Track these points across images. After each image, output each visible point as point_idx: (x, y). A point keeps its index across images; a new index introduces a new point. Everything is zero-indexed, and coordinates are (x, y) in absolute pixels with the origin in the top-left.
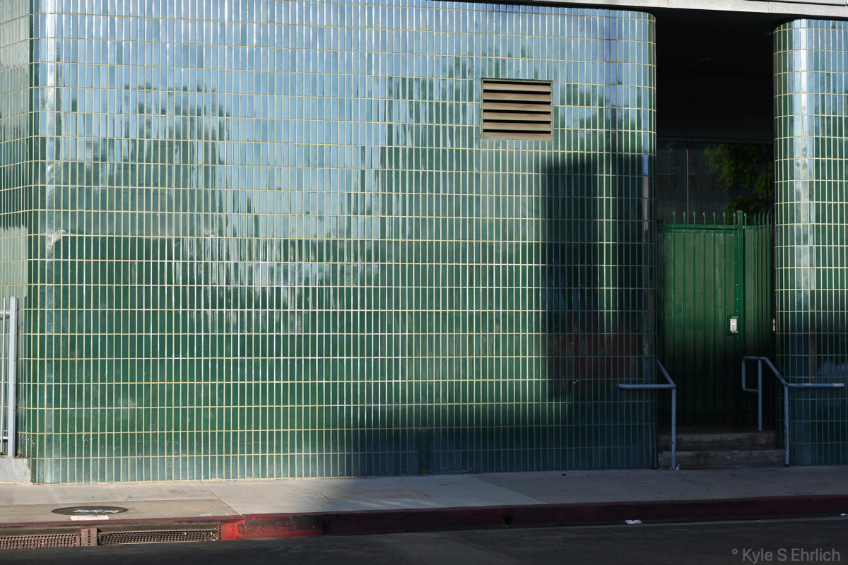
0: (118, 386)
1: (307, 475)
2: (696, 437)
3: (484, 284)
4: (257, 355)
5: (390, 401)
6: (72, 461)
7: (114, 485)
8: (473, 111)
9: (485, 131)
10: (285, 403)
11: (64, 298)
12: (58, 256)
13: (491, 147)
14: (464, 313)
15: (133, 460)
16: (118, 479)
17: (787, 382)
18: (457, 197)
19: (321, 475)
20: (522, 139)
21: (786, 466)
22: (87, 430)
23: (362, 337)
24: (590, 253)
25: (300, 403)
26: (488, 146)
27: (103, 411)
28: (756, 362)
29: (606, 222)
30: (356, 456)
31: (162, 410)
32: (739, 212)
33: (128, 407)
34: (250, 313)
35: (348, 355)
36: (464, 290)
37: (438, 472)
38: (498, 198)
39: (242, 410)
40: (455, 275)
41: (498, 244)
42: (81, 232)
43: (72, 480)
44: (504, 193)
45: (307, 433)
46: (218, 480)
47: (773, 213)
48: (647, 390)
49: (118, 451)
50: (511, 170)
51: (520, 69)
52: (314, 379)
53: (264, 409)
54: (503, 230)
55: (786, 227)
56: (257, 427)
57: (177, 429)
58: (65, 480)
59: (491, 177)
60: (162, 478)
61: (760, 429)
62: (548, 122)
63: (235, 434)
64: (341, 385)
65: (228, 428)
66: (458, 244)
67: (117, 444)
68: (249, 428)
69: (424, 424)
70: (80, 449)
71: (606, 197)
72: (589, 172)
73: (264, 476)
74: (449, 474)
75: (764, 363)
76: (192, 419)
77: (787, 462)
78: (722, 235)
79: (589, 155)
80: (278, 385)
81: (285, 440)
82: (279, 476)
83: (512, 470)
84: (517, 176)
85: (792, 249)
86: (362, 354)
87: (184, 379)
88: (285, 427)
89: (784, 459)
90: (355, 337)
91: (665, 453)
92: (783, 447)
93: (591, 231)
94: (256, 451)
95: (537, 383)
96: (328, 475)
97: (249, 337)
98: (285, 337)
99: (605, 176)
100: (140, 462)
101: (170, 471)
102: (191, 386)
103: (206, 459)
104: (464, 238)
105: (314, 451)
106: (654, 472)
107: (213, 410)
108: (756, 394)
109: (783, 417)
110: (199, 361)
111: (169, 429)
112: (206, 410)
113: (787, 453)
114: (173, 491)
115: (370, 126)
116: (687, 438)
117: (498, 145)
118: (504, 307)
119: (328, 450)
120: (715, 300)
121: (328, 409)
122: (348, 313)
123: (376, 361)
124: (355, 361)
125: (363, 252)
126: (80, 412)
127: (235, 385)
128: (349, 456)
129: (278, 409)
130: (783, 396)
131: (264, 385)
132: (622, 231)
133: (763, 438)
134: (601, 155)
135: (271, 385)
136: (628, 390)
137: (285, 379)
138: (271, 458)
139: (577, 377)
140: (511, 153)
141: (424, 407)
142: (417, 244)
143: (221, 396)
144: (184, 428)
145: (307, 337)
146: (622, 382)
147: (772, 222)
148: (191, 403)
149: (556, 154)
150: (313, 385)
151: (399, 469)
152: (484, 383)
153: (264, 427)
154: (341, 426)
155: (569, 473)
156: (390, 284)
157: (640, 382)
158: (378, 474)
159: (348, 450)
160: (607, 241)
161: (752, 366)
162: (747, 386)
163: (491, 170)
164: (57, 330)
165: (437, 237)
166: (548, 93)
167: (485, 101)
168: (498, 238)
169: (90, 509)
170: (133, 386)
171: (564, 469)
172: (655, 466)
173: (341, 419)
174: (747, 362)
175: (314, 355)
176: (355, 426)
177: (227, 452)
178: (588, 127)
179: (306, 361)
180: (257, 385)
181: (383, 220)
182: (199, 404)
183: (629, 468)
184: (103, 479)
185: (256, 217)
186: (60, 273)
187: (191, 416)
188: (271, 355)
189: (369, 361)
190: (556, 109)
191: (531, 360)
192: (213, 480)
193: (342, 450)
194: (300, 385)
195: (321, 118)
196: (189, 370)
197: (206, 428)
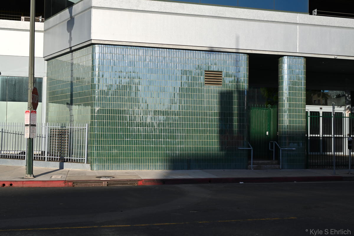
0: (113, 146)
1: (159, 169)
2: (258, 162)
3: (205, 122)
4: (147, 139)
5: (180, 151)
6: (101, 165)
7: (111, 171)
8: (202, 79)
9: (205, 83)
10: (154, 151)
11: (100, 124)
12: (98, 114)
13: (207, 87)
14: (199, 129)
15: (116, 165)
16: (112, 169)
17: (281, 147)
18: (198, 100)
19: (163, 169)
20: (214, 86)
21: (280, 169)
22: (105, 157)
23: (174, 135)
24: (231, 115)
25: (158, 151)
26: (206, 87)
27: (109, 152)
28: (273, 143)
29: (235, 107)
30: (172, 165)
31: (123, 152)
32: (269, 105)
33: (115, 151)
34: (146, 128)
35: (170, 139)
36: (199, 124)
37: (192, 169)
38: (208, 101)
39: (143, 153)
40: (197, 120)
41: (208, 112)
42: (104, 108)
43: (101, 169)
44: (210, 99)
45: (159, 159)
46: (137, 170)
47: (278, 105)
48: (245, 149)
49: (112, 162)
50: (212, 93)
51: (214, 68)
52: (161, 145)
53: (149, 153)
54: (210, 109)
55: (281, 109)
56: (147, 157)
57: (127, 157)
58: (99, 170)
59: (207, 95)
60: (123, 169)
61: (274, 159)
62: (221, 82)
63: (142, 159)
64: (168, 147)
65: (140, 157)
66: (198, 112)
67: (112, 161)
68: (145, 157)
69: (189, 157)
70: (103, 162)
71: (235, 101)
72: (231, 94)
73: (149, 169)
74: (195, 170)
75: (275, 143)
76: (131, 155)
77: (281, 168)
78: (265, 110)
79: (231, 90)
80: (152, 147)
81: (154, 160)
82: (152, 169)
83: (211, 169)
84: (213, 95)
85: (283, 114)
86: (174, 139)
87: (129, 145)
88: (154, 157)
89: (280, 167)
90: (172, 135)
91: (250, 165)
92: (279, 164)
93: (231, 109)
94: (147, 163)
95: (218, 147)
96: (165, 169)
97: (146, 134)
98: (154, 135)
99: (235, 95)
100: (118, 165)
101: (125, 168)
102: (131, 146)
103: (134, 165)
104: (200, 110)
105: (161, 163)
106: (247, 170)
107: (136, 153)
108: (273, 151)
109: (280, 157)
110: (133, 140)
111: (125, 157)
112: (134, 153)
113: (281, 166)
114: (126, 173)
115: (176, 82)
116: (255, 162)
117: (208, 87)
118: (209, 128)
119: (165, 163)
120: (263, 127)
121: (165, 153)
122: (170, 129)
123: (177, 141)
124: (172, 141)
125: (174, 113)
126: (103, 152)
127: (142, 147)
128: (170, 165)
129: (152, 153)
130: (280, 151)
131: (149, 147)
132: (239, 109)
133: (275, 162)
134: (234, 90)
135: (151, 147)
136: (240, 149)
137: (154, 145)
138: (150, 165)
139: (227, 146)
140: (212, 89)
141: (189, 153)
142: (188, 112)
143: (138, 149)
144: (129, 157)
145: (160, 135)
146: (239, 147)
147: (278, 107)
148: (131, 151)
149: (223, 90)
150: (161, 147)
151: (182, 168)
152: (204, 147)
153: (149, 157)
154: (168, 157)
155: (225, 170)
156: (181, 122)
157: (244, 147)
158: (177, 169)
159: (170, 163)
160: (235, 112)
161: (272, 144)
162: (271, 149)
163: (207, 93)
164: (98, 132)
165: (193, 110)
166: (221, 74)
167: (205, 76)
168: (208, 110)
169: (105, 177)
170: (116, 146)
171: (224, 169)
172: (247, 168)
173: (168, 155)
174: (271, 143)
175: (161, 139)
176: (172, 157)
177: (140, 163)
178: (231, 83)
179: (160, 141)
180: (147, 147)
181: (179, 105)
182: (133, 151)
183: (240, 169)
184: (108, 169)
185: (148, 105)
186: (98, 118)
187: (131, 154)
188: (151, 139)
189: (175, 141)
190: (223, 78)
191: (216, 141)
192: (136, 170)
193: (168, 163)
194: (158, 147)
195: (164, 80)
196: (130, 143)
197: (134, 157)
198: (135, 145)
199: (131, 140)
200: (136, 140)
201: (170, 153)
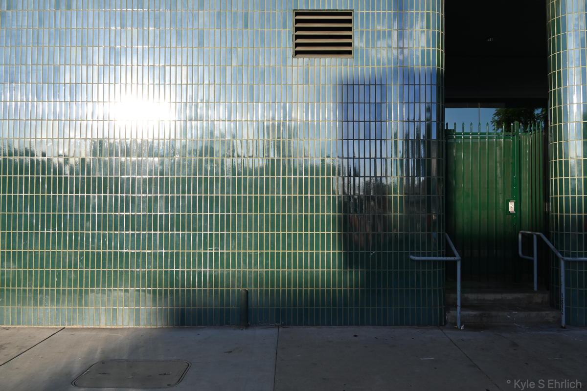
0: (3, 253)
2: (481, 296)
4: (110, 230)
5: (217, 267)
8: (286, 37)
9: (297, 53)
13: (301, 64)
15: (14, 309)
17: (563, 255)
18: (273, 105)
20: (327, 58)
21: (562, 327)
23: (194, 216)
24: (386, 149)
28: (531, 236)
32: (517, 122)
33: (11, 268)
35: (183, 230)
38: (307, 105)
39: (98, 272)
44: (312, 101)
46: (78, 326)
50: (318, 82)
51: (326, 2)
52: (155, 249)
53: (115, 272)
54: (311, 131)
57: (47, 286)
59: (301, 88)
60: (35, 323)
61: (535, 289)
62: (350, 44)
63: (93, 291)
64: (177, 254)
65: (87, 286)
68: (98, 286)
69: (244, 285)
72: (384, 83)
76: (59, 279)
77: (564, 324)
79: (384, 69)
80: (127, 253)
84: (323, 88)
86: (194, 230)
87: (54, 248)
88: (132, 286)
89: (561, 320)
91: (452, 312)
92: (558, 309)
93: (386, 131)
97: (105, 216)
98: (133, 216)
99: (399, 86)
101: (41, 318)
102: (59, 253)
103: (69, 310)
105: (155, 305)
107: (76, 272)
110: (65, 234)
111: (41, 286)
112: (70, 272)
113: (564, 315)
117: (307, 63)
120: (496, 188)
122: (183, 197)
123: (205, 234)
124: (189, 235)
130: (559, 267)
131: (116, 253)
133: (538, 298)
134: (395, 69)
136: (418, 261)
137: (133, 249)
139: (373, 249)
140: (318, 69)
141: (245, 272)
144: (53, 285)
146: (413, 255)
147: (547, 123)
148: (59, 267)
149: (356, 69)
150: (155, 253)
151: (223, 322)
153: (115, 286)
156: (217, 174)
162: (524, 254)
163: (301, 82)
166: (350, 21)
167: (297, 29)
168: (307, 137)
170: (14, 253)
175: (155, 230)
179: (149, 235)
180: (110, 253)
182: (64, 267)
187: (59, 276)
188: (122, 230)
189: (200, 235)
192: (75, 326)
194: (144, 253)
196: (58, 241)
197: (70, 286)
198: (70, 248)
199: (59, 234)
200: (76, 235)
201: (183, 272)
